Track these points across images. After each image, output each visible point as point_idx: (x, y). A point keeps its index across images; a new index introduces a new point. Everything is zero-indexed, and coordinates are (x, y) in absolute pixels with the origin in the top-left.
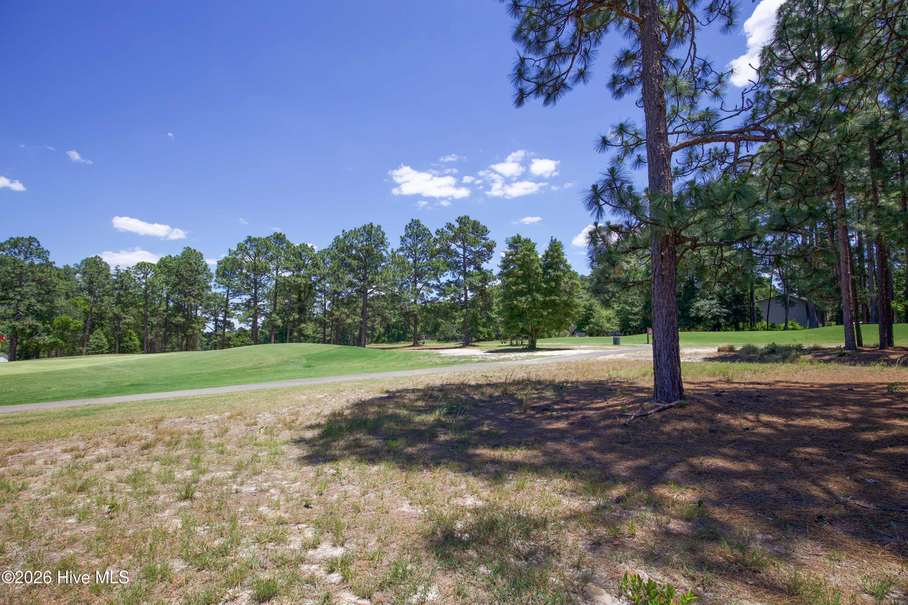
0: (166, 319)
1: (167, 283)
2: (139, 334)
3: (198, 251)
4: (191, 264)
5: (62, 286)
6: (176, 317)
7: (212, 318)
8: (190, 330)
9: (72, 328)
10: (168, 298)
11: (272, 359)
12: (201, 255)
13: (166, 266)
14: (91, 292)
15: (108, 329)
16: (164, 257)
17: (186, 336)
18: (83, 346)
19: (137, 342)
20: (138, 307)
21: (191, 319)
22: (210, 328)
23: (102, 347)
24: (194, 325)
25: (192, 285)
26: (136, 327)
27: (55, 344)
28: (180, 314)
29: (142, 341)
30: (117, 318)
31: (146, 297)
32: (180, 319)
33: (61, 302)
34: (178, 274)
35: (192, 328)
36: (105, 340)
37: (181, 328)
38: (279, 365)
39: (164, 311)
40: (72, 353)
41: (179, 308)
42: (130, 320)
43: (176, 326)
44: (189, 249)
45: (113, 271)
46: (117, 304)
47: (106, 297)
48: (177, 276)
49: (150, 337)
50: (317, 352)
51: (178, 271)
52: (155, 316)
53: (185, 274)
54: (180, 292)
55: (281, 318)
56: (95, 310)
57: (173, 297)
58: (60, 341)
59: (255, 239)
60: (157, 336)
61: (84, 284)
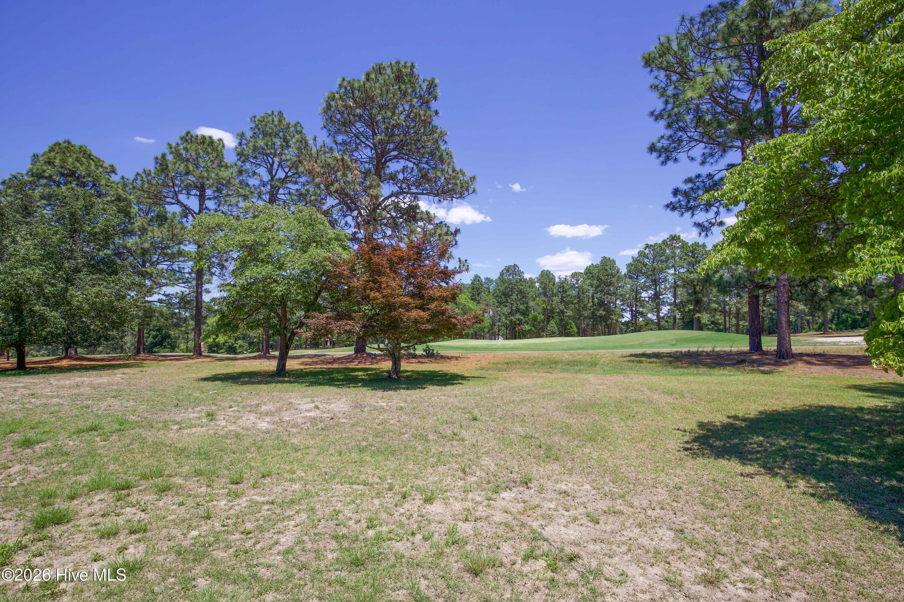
0: (593, 312)
1: (592, 285)
2: (576, 324)
3: (612, 258)
4: (607, 269)
5: (530, 292)
6: (599, 310)
7: (628, 309)
8: (610, 321)
9: (538, 320)
10: (593, 297)
12: (614, 262)
13: (590, 273)
14: (546, 295)
15: (557, 320)
16: (588, 265)
17: (607, 324)
18: (544, 331)
19: (575, 329)
20: (574, 304)
21: (609, 312)
22: (627, 317)
23: (555, 332)
24: (613, 316)
25: (608, 286)
26: (574, 318)
27: (530, 330)
28: (602, 308)
29: (578, 329)
30: (562, 312)
31: (579, 296)
32: (602, 312)
33: (532, 303)
34: (599, 279)
35: (611, 318)
36: (556, 327)
37: (604, 319)
39: (591, 306)
41: (601, 304)
42: (569, 313)
43: (600, 317)
44: (605, 258)
45: (557, 279)
46: (561, 302)
47: (554, 298)
49: (583, 326)
51: (598, 277)
52: (586, 310)
53: (603, 278)
54: (601, 291)
56: (549, 307)
57: (596, 295)
58: (533, 329)
59: (652, 245)
60: (588, 325)
61: (541, 290)
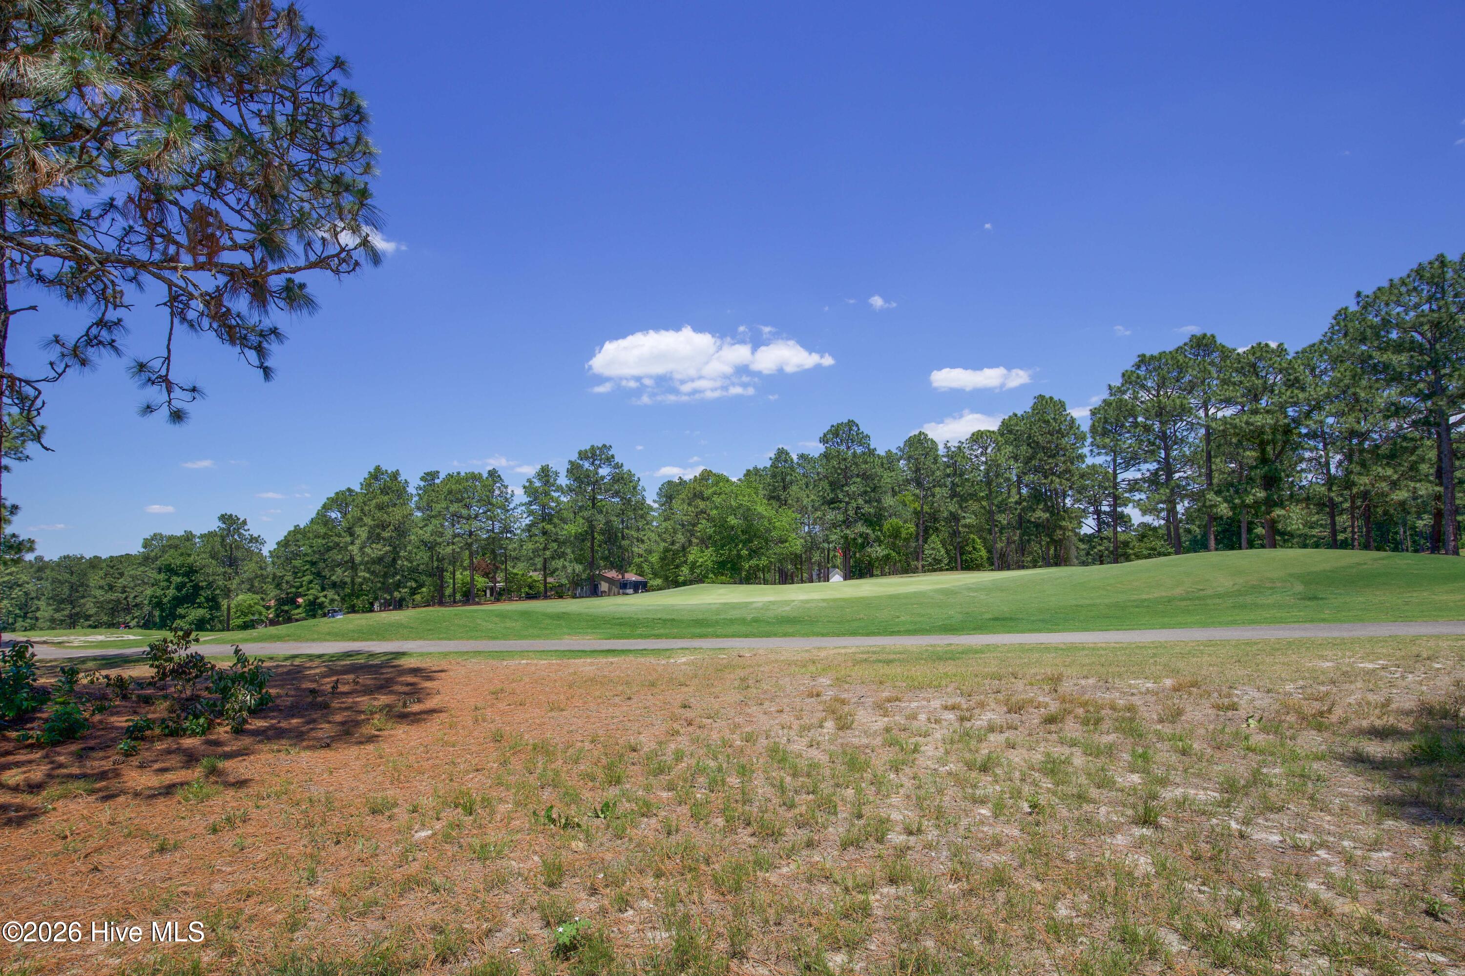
0: (1020, 515)
1: (1016, 458)
2: (985, 541)
3: (1056, 398)
4: (1048, 421)
5: (887, 479)
6: (1034, 511)
7: (1091, 509)
8: (1059, 532)
9: (903, 536)
10: (1019, 481)
11: (1224, 583)
12: (1062, 405)
13: (1010, 432)
14: (919, 484)
15: (944, 534)
16: (1006, 417)
17: (1053, 541)
18: (917, 560)
19: (984, 553)
20: (979, 500)
21: (1057, 512)
22: (1088, 526)
23: (940, 561)
24: (1064, 523)
25: (1053, 456)
26: (980, 530)
27: (887, 557)
28: (1041, 506)
29: (989, 551)
30: (954, 518)
31: (989, 483)
32: (1040, 515)
33: (888, 501)
34: (1032, 443)
35: (1061, 527)
36: (943, 551)
37: (1046, 529)
38: (1239, 593)
39: (1016, 503)
40: (907, 570)
41: (1037, 496)
42: (970, 520)
43: (1037, 525)
44: (1042, 397)
45: (941, 450)
46: (952, 497)
47: (937, 490)
48: (1029, 445)
49: (999, 545)
50: (1327, 566)
51: (1029, 437)
52: (1003, 512)
53: (1040, 439)
54: (1036, 470)
55: (1226, 500)
56: (926, 508)
57: (1027, 479)
58: (894, 554)
59: (1152, 358)
60: (1009, 542)
61: (910, 475)
